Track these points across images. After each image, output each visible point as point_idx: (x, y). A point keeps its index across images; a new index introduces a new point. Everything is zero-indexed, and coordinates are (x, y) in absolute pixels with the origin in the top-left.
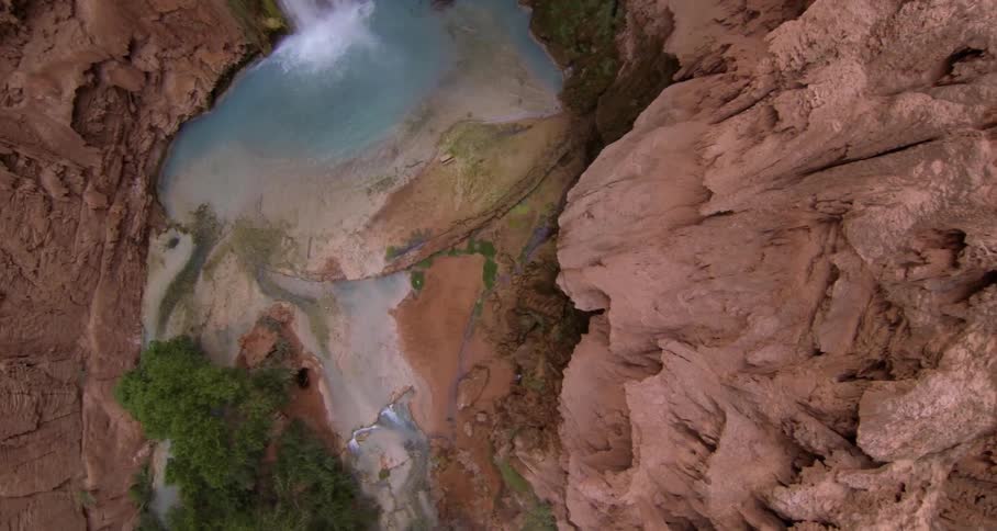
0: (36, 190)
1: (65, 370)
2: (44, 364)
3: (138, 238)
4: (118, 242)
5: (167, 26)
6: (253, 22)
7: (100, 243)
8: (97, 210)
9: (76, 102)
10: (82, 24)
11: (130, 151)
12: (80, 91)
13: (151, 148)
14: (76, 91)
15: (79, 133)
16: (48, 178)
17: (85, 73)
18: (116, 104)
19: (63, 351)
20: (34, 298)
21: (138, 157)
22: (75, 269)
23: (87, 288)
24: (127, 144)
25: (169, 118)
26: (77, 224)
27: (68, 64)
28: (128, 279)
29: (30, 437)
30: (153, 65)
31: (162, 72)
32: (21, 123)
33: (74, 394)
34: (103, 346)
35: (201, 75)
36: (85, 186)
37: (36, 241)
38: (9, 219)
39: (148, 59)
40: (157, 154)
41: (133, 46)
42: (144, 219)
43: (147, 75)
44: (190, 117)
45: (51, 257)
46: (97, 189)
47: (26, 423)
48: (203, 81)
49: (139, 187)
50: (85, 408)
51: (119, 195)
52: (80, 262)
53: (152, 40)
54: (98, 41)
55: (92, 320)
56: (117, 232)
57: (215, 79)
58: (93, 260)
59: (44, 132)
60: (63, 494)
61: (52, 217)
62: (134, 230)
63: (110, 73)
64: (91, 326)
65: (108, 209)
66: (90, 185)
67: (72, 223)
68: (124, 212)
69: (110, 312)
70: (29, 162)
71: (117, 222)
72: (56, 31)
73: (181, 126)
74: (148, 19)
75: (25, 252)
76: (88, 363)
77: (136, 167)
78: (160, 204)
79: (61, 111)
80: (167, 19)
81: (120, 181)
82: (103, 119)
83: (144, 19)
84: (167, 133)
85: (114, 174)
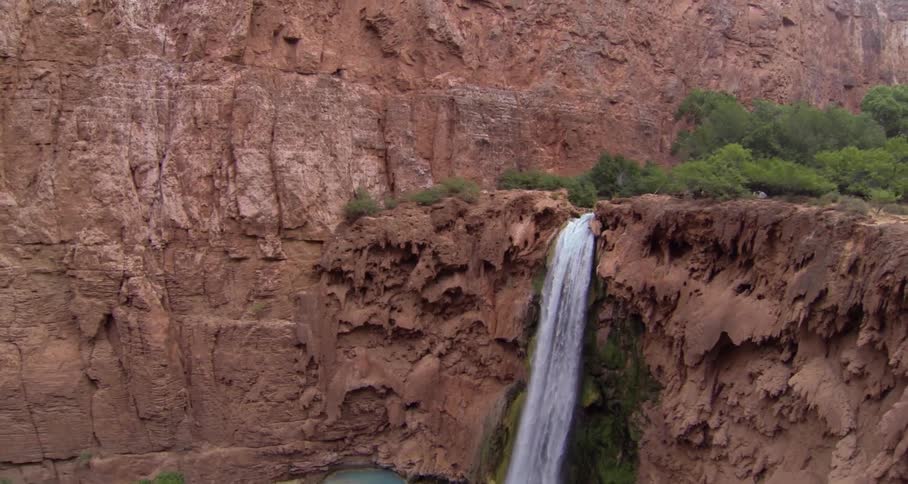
0: (301, 387)
1: (184, 435)
2: (187, 419)
3: (293, 470)
4: (285, 454)
5: (442, 419)
6: (482, 472)
7: (280, 442)
8: (302, 431)
9: (362, 390)
10: (411, 370)
11: (352, 440)
12: (371, 388)
13: (362, 455)
14: (370, 386)
15: (345, 399)
16: (311, 392)
17: (384, 387)
18: (376, 416)
19: (198, 432)
20: (233, 404)
21: (351, 448)
22: (258, 427)
23: (247, 441)
24: (356, 436)
25: (388, 457)
26: (288, 421)
27: (384, 375)
28: (260, 471)
29: (135, 414)
30: (413, 425)
31: (413, 434)
32: (336, 362)
33: (166, 444)
34: (205, 462)
35: (426, 460)
36: (315, 417)
37: (269, 396)
38: (278, 375)
39: (414, 420)
40: (361, 461)
41: (414, 406)
42: (309, 470)
43: (404, 426)
44: (397, 472)
45: (260, 409)
46: (316, 426)
47: (144, 410)
48: (424, 465)
49: (331, 457)
50: (157, 454)
51: (319, 444)
52: (262, 430)
53: (426, 415)
54: (407, 384)
55: (223, 450)
56: (292, 451)
57: (430, 473)
58: (267, 440)
59: (337, 377)
60: (90, 439)
61: (287, 402)
62: (299, 464)
63: (393, 402)
64: (218, 449)
65: (306, 440)
66: (316, 421)
67: (288, 417)
68: (308, 452)
69: (231, 462)
70: (316, 376)
71: (299, 449)
72: (398, 359)
73: (387, 469)
74: (436, 405)
75: (259, 391)
76: (190, 452)
77: (344, 450)
78: (324, 478)
79: (353, 382)
80: (445, 416)
81: (329, 441)
82: (363, 412)
83: (435, 402)
84: (379, 461)
85: (331, 435)
